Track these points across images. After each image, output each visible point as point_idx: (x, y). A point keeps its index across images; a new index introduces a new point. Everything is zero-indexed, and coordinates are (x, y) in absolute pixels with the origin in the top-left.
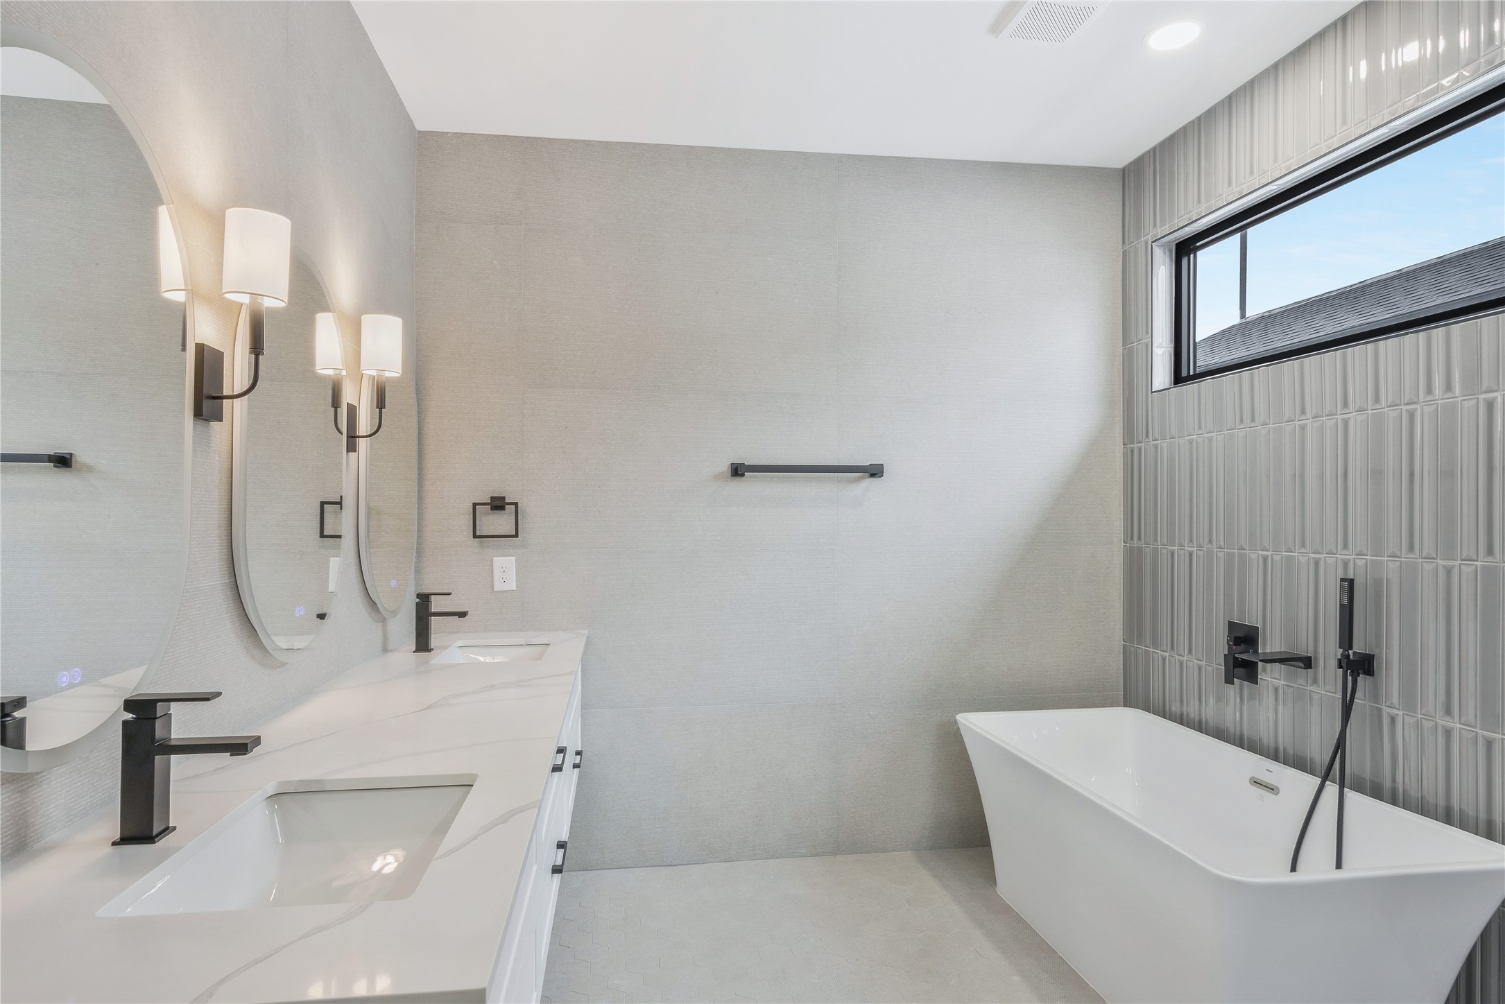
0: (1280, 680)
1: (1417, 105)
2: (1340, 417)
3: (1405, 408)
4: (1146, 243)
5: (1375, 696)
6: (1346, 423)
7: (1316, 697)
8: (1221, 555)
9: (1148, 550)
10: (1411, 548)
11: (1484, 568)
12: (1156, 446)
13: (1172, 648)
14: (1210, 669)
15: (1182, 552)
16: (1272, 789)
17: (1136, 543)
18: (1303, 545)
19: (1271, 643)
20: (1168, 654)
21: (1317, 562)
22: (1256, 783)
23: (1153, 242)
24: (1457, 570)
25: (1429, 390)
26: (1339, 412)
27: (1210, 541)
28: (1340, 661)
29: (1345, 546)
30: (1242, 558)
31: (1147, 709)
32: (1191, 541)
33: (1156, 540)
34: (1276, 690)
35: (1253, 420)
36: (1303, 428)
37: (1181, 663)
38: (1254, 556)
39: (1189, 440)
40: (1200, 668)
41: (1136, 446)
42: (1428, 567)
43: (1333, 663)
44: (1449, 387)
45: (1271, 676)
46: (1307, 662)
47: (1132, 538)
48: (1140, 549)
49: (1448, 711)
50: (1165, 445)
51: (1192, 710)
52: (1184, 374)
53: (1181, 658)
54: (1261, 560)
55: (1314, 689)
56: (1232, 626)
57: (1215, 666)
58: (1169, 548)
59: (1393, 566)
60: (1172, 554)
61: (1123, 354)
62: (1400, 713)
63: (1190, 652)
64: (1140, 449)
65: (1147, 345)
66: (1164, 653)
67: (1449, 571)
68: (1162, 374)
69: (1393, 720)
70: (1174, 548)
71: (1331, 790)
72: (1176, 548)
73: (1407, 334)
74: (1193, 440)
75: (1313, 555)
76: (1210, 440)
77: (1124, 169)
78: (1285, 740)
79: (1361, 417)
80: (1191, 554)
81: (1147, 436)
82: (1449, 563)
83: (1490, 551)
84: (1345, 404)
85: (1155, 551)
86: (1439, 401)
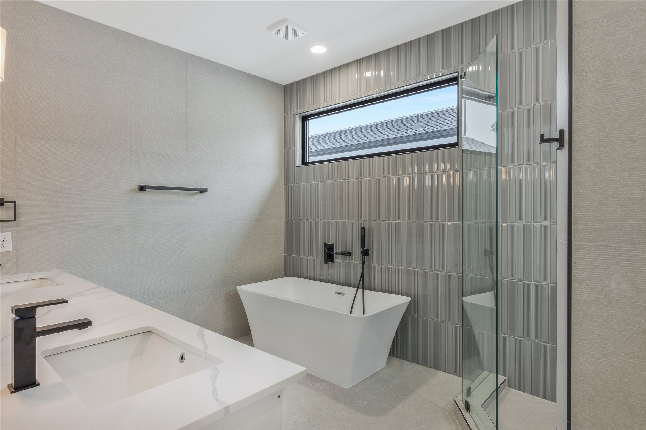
0: (341, 260)
1: (380, 92)
2: (359, 179)
3: (377, 178)
4: (294, 114)
5: (369, 261)
6: (361, 181)
7: (352, 264)
8: (322, 222)
9: (294, 221)
10: (379, 218)
11: (397, 223)
12: (298, 185)
13: (304, 254)
14: (318, 260)
15: (308, 222)
16: (342, 294)
17: (290, 219)
18: (348, 218)
19: (339, 249)
20: (302, 257)
21: (353, 223)
22: (337, 293)
23: (296, 114)
24: (391, 223)
25: (384, 174)
26: (359, 178)
27: (318, 218)
28: (361, 252)
29: (361, 218)
30: (329, 223)
31: (294, 276)
32: (311, 218)
33: (298, 218)
34: (340, 263)
35: (332, 178)
36: (348, 182)
37: (307, 259)
38: (333, 222)
39: (310, 184)
40: (314, 260)
41: (290, 185)
42: (384, 223)
43: (360, 253)
44: (389, 173)
45: (338, 259)
46: (350, 254)
47: (288, 217)
48: (291, 221)
49: (389, 263)
50: (301, 185)
51: (311, 274)
52: (306, 161)
53: (307, 257)
54: (335, 223)
55: (352, 261)
56: (326, 245)
57: (319, 258)
58: (303, 220)
59: (374, 223)
60: (304, 222)
61: (285, 152)
62: (376, 265)
63: (311, 255)
64: (291, 186)
65: (294, 150)
66: (301, 257)
67: (389, 224)
68: (299, 162)
69: (374, 267)
70: (304, 220)
71: (360, 291)
72: (305, 220)
73: (378, 157)
74: (312, 184)
75: (351, 221)
76: (318, 184)
77: (285, 86)
78: (343, 279)
79: (366, 180)
80: (311, 222)
81: (294, 182)
82: (389, 222)
83: (399, 218)
84: (361, 176)
85: (298, 221)
86: (386, 177)
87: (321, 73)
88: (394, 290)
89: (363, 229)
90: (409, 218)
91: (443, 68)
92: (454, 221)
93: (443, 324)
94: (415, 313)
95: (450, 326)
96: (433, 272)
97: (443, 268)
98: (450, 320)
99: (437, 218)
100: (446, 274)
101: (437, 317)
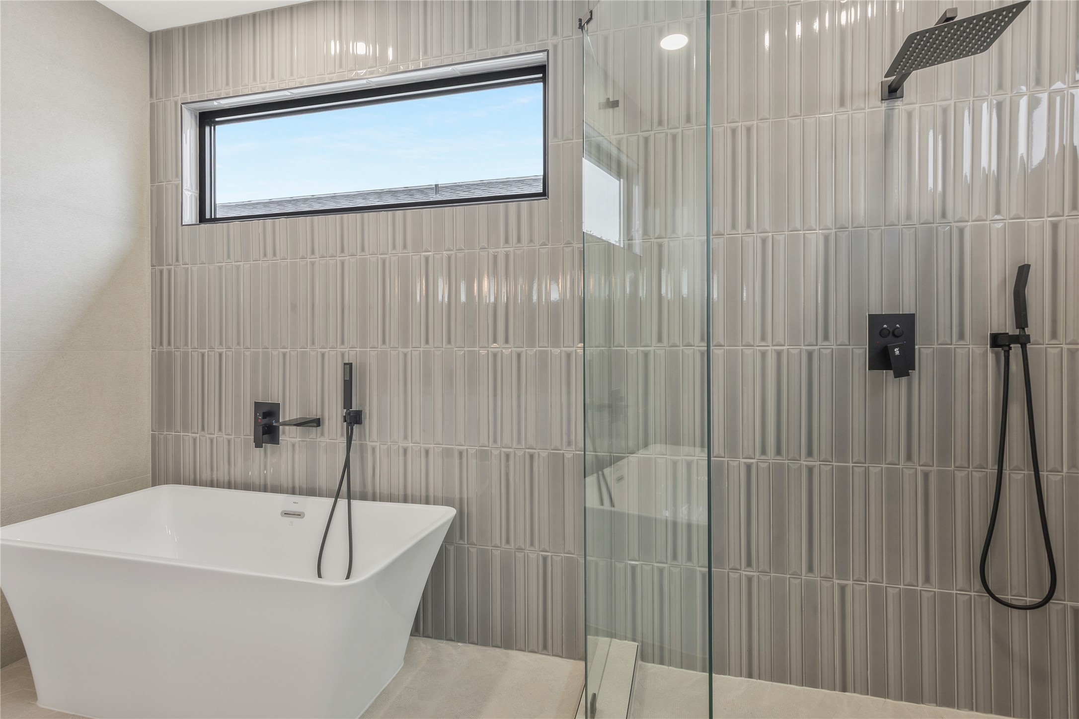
0: (296, 438)
2: (338, 259)
3: (380, 256)
4: (176, 103)
5: (362, 436)
6: (343, 263)
7: (323, 444)
8: (248, 353)
9: (178, 354)
10: (384, 342)
11: (423, 351)
12: (187, 269)
13: (203, 429)
14: (238, 440)
15: (212, 354)
16: (299, 515)
17: (165, 348)
18: (313, 343)
19: (289, 413)
20: (198, 435)
21: (323, 355)
22: (287, 514)
23: (183, 104)
24: (410, 353)
25: (394, 247)
26: (338, 255)
27: (238, 344)
28: (345, 417)
29: (343, 343)
30: (266, 356)
31: (177, 481)
32: (221, 344)
33: (186, 344)
34: (294, 445)
35: (275, 255)
36: (313, 264)
37: (212, 441)
38: (275, 353)
39: (218, 266)
40: (229, 441)
41: (165, 268)
42: (394, 353)
43: (340, 419)
44: (405, 247)
45: (289, 436)
46: (317, 422)
47: (161, 344)
48: (170, 354)
49: (406, 438)
50: (195, 269)
51: (222, 473)
52: (208, 216)
53: (212, 436)
54: (281, 355)
55: (322, 439)
56: (258, 405)
57: (242, 437)
58: (200, 350)
59: (374, 353)
60: (203, 355)
61: (151, 190)
62: (378, 444)
63: (220, 429)
64: (169, 271)
65: (177, 187)
66: (194, 435)
67: (405, 355)
68: (190, 214)
69: (374, 449)
70: (204, 350)
71: (342, 503)
72: (206, 350)
74: (222, 266)
75: (320, 350)
76: (238, 267)
77: (151, 34)
78: (300, 480)
79: (353, 260)
80: (220, 355)
81: (177, 260)
82: (405, 350)
83: (427, 342)
84: (342, 251)
85: (186, 354)
86: (400, 255)
87: (247, 16)
88: (418, 494)
89: (348, 368)
90: (449, 342)
91: (518, 38)
92: (540, 346)
93: (520, 555)
94: (462, 538)
95: (533, 556)
96: (499, 451)
97: (519, 442)
98: (532, 544)
99: (507, 341)
100: (525, 452)
101: (508, 542)
